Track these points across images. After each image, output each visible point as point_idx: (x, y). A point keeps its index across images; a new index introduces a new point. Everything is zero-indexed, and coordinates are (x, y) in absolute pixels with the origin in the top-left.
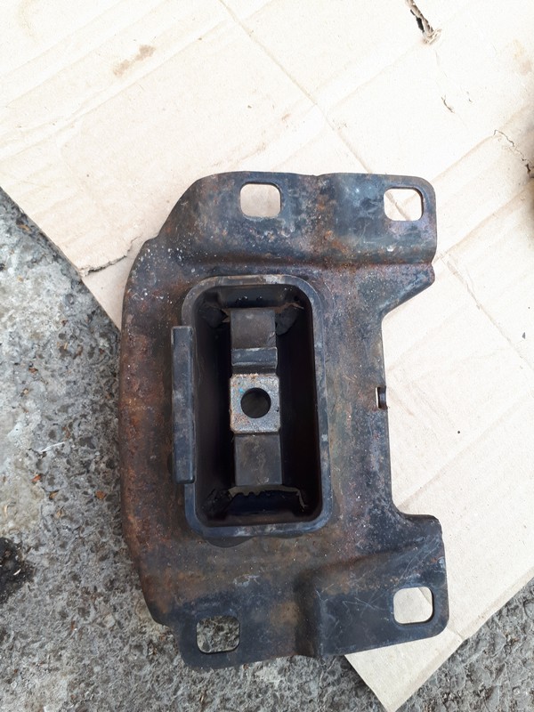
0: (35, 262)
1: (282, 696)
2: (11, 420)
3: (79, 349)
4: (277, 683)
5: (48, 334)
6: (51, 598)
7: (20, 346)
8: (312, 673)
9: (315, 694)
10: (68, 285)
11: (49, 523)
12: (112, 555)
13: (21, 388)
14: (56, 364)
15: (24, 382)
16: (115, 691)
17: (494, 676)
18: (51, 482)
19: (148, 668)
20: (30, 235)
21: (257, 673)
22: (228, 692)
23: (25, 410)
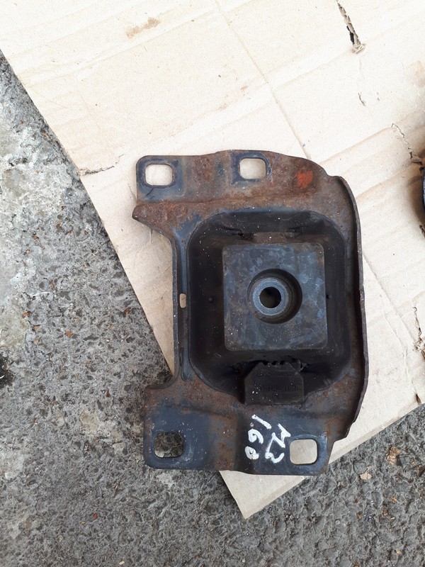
0: (49, 161)
1: (173, 495)
2: (15, 269)
3: (70, 228)
4: (170, 485)
5: (50, 214)
6: (22, 399)
7: (29, 219)
8: (196, 483)
9: (196, 498)
10: (70, 182)
11: (30, 347)
12: (70, 377)
13: (25, 249)
14: (52, 236)
15: (27, 245)
16: (57, 471)
17: (324, 508)
18: (36, 318)
19: (82, 459)
20: (49, 142)
21: (158, 476)
22: (136, 486)
23: (25, 265)
